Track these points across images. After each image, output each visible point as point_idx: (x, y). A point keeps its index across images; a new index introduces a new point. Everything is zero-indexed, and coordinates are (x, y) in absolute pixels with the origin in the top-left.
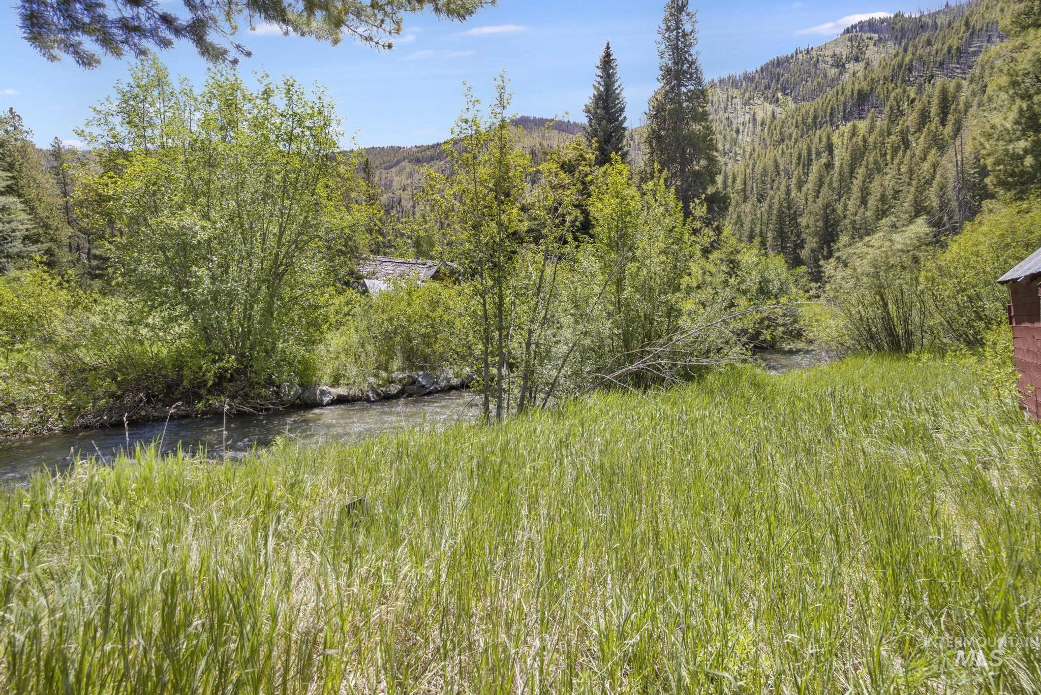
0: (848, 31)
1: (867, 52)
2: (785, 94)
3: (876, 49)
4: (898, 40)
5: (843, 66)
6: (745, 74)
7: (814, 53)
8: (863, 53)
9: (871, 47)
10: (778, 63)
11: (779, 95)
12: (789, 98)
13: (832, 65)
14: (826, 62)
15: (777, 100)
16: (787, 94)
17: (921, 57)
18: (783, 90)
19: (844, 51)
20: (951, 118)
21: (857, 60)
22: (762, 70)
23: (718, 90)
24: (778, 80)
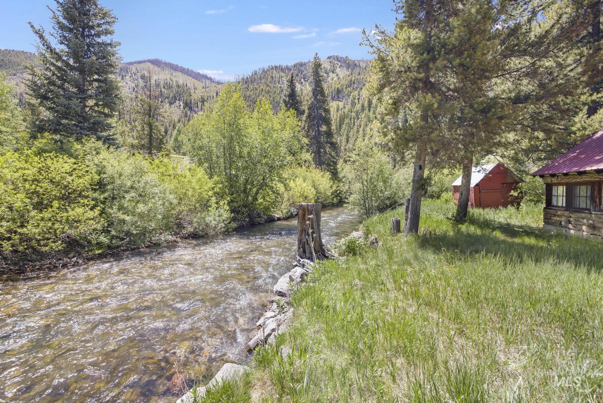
0: (329, 58)
3: (340, 69)
4: (348, 68)
5: (328, 73)
6: (287, 66)
9: (338, 68)
10: (301, 65)
11: (302, 80)
15: (302, 83)
17: (357, 79)
18: (304, 78)
20: (372, 109)
23: (275, 72)
24: (302, 73)
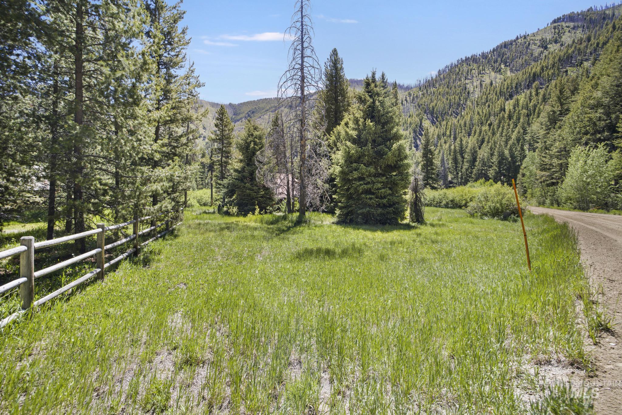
1: (563, 37)
2: (506, 66)
7: (528, 38)
8: (561, 37)
12: (508, 68)
13: (539, 46)
14: (535, 44)
16: (507, 66)
19: (549, 36)
21: (556, 42)
22: (494, 50)
